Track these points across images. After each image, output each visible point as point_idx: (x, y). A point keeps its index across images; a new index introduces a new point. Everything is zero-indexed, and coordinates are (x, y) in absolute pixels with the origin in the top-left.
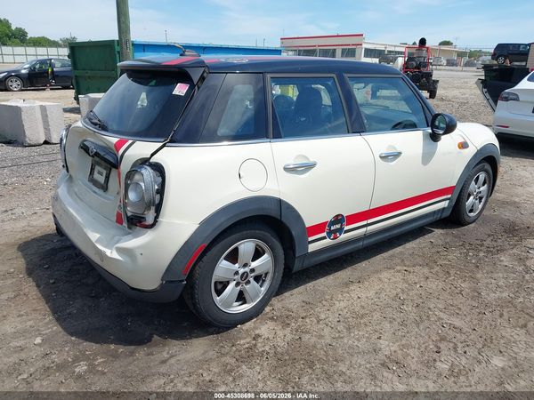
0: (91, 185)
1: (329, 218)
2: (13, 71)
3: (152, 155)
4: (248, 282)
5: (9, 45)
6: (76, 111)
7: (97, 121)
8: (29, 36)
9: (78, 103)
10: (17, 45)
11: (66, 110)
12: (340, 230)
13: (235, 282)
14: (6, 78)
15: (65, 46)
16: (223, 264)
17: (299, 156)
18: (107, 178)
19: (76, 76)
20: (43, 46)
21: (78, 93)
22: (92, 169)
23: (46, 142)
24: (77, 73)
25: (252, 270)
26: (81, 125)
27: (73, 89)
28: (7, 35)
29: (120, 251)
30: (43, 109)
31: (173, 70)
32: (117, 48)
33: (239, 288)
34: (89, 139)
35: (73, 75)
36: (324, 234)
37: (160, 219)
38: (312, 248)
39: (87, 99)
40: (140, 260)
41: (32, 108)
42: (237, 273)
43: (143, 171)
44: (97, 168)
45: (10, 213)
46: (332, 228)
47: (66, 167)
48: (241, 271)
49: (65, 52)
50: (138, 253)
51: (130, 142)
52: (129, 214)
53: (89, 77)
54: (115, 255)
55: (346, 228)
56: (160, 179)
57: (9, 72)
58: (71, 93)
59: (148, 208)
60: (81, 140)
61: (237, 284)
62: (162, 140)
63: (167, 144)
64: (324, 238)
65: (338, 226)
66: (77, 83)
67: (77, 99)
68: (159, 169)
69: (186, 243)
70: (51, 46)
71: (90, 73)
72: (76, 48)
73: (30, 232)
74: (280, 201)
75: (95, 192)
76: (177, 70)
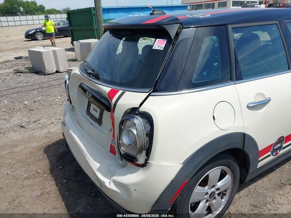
0: (88, 117)
1: (274, 141)
2: (38, 29)
3: (141, 105)
4: (215, 198)
5: (36, 15)
6: (72, 50)
7: (91, 72)
8: (46, 9)
9: (73, 45)
10: (40, 14)
11: (67, 50)
12: (280, 148)
13: (205, 200)
14: (35, 33)
15: (65, 13)
16: (198, 189)
17: (257, 94)
18: (101, 114)
19: (71, 30)
20: (53, 14)
21: (73, 40)
22: (89, 106)
23: (57, 72)
24: (72, 28)
25: (218, 189)
26: (79, 73)
27: (70, 37)
28: (35, 9)
29: (117, 183)
30: (54, 52)
31: (152, 27)
32: (94, 12)
33: (207, 204)
34: (85, 83)
35: (70, 30)
36: (270, 153)
37: (150, 161)
38: (260, 164)
39: (78, 44)
40: (134, 194)
41: (48, 52)
42: (207, 194)
43: (136, 121)
44: (92, 106)
45: (37, 123)
46: (275, 148)
47: (69, 100)
48: (210, 192)
49: (65, 16)
50: (132, 188)
51: (121, 92)
52: (122, 153)
53: (79, 30)
54: (113, 187)
55: (284, 145)
56: (149, 127)
57: (36, 29)
58: (69, 39)
59: (140, 152)
60: (79, 83)
61: (207, 201)
62: (148, 90)
63: (152, 94)
64: (269, 156)
65: (279, 145)
66: (72, 33)
67: (72, 43)
68: (148, 118)
69: (172, 181)
70: (57, 13)
71: (79, 28)
72: (70, 14)
73: (50, 137)
74: (244, 135)
75: (92, 124)
76: (155, 27)
